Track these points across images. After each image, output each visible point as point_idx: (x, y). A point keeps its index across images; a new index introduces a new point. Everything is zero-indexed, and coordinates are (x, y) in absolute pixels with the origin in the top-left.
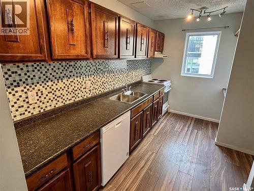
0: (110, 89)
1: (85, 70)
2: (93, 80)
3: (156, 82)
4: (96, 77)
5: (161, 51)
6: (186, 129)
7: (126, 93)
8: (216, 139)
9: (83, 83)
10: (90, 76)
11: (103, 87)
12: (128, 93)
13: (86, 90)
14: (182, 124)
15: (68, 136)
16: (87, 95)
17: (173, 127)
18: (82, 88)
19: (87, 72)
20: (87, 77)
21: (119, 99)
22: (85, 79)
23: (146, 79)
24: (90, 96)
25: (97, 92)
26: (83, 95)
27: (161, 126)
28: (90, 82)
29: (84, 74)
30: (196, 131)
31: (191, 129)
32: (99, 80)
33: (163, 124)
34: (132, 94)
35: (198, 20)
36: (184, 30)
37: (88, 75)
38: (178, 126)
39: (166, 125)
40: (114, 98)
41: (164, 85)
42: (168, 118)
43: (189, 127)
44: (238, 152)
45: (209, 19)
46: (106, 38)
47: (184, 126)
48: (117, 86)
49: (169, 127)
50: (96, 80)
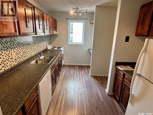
0: (29, 57)
1: (10, 45)
2: (16, 51)
3: (56, 49)
4: (19, 49)
5: (56, 30)
6: (76, 72)
7: (41, 58)
8: (90, 73)
9: (10, 55)
10: (14, 49)
11: (24, 56)
12: (42, 57)
13: (13, 59)
14: (73, 70)
15: (16, 96)
16: (14, 63)
17: (70, 73)
18: (10, 59)
19: (12, 46)
20: (12, 49)
21: (37, 62)
22: (10, 51)
23: (49, 47)
24: (16, 63)
25: (21, 60)
26: (11, 64)
27: (63, 74)
28: (15, 53)
29: (10, 48)
30: (81, 72)
31: (78, 71)
32: (21, 51)
33: (63, 72)
34: (45, 58)
35: (75, 14)
36: (67, 19)
37: (13, 48)
38: (72, 71)
39: (65, 73)
40: (33, 62)
41: (61, 50)
42: (65, 68)
43: (77, 71)
44: (99, 77)
45: (80, 14)
46: (28, 21)
47: (75, 71)
48: (33, 54)
49: (67, 73)
50: (19, 51)
